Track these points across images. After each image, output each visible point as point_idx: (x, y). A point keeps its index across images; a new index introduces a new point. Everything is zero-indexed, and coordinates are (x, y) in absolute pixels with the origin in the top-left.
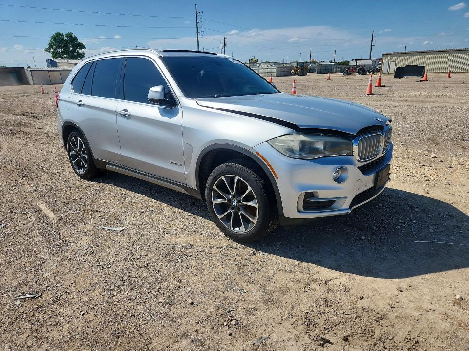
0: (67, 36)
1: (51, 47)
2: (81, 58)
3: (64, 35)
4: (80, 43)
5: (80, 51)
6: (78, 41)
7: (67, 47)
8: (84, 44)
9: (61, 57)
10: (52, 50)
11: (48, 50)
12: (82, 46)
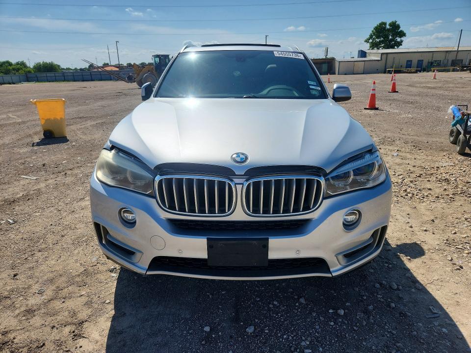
0: (390, 25)
1: (371, 37)
2: (398, 47)
3: (388, 24)
4: (402, 32)
5: (399, 39)
6: (400, 29)
7: (386, 37)
8: (405, 32)
9: (377, 47)
10: (371, 41)
11: (367, 41)
12: (402, 34)
